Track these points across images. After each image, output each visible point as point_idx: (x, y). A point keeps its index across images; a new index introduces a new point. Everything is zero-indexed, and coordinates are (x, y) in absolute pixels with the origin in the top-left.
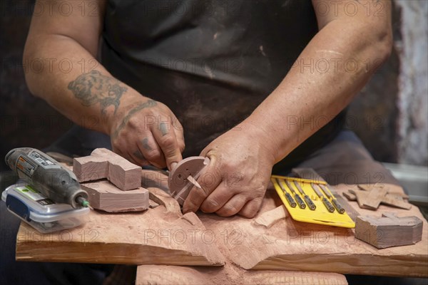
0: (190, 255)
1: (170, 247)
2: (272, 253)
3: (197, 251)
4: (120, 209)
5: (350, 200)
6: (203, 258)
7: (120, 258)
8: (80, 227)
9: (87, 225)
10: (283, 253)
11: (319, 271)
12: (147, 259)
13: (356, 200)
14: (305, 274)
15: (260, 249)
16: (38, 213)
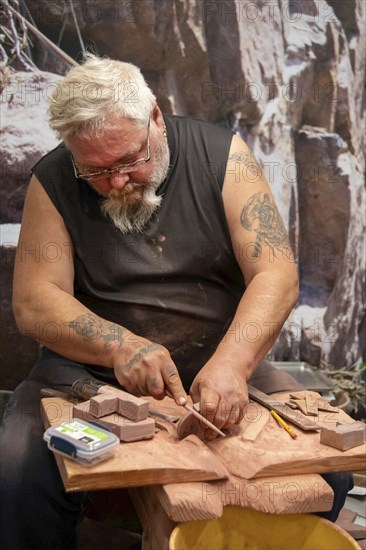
0: (204, 472)
1: (188, 468)
2: (266, 464)
3: (209, 468)
4: (136, 438)
5: (294, 409)
6: (214, 474)
7: (150, 481)
8: (112, 458)
9: (116, 455)
10: (275, 462)
11: (302, 474)
12: (171, 479)
13: (298, 408)
14: (292, 477)
15: (255, 461)
16: (84, 450)
